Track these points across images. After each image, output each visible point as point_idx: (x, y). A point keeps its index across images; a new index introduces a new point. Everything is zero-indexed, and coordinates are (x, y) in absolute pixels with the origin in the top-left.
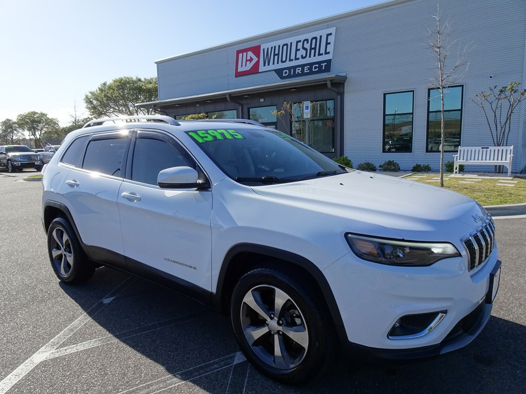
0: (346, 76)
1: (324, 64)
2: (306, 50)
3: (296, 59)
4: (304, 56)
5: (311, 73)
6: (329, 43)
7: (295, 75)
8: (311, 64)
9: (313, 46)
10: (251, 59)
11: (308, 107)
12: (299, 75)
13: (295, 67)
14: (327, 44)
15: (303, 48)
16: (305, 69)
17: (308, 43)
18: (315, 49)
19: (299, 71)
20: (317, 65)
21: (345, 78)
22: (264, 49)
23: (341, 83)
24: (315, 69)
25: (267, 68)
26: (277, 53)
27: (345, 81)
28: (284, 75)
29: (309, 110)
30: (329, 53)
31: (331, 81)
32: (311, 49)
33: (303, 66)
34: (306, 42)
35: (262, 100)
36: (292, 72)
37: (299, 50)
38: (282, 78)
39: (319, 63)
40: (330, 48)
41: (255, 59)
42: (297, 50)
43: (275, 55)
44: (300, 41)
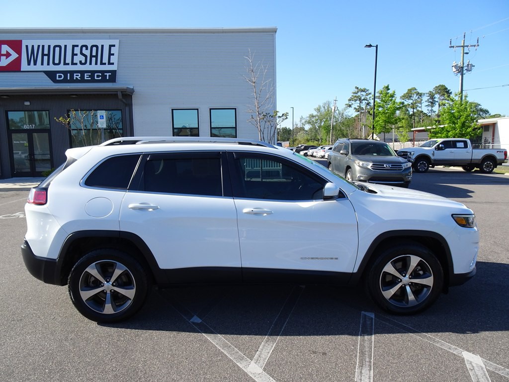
0: (133, 89)
1: (108, 74)
2: (86, 56)
3: (73, 64)
4: (83, 62)
5: (93, 80)
6: (113, 54)
7: (72, 81)
8: (93, 73)
9: (94, 54)
10: (8, 55)
11: (103, 116)
12: (77, 81)
13: (72, 73)
14: (110, 54)
15: (82, 53)
16: (86, 76)
17: (87, 49)
18: (96, 57)
19: (77, 76)
20: (100, 74)
21: (132, 91)
22: (27, 46)
23: (129, 95)
24: (97, 77)
25: (32, 67)
26: (47, 54)
27: (132, 93)
28: (58, 79)
29: (104, 120)
30: (113, 64)
31: (122, 92)
32: (91, 56)
33: (82, 73)
34: (84, 48)
35: (27, 103)
36: (69, 77)
37: (76, 55)
38: (55, 81)
39: (103, 72)
40: (114, 59)
41: (14, 55)
42: (74, 55)
43: (43, 55)
44: (77, 46)
